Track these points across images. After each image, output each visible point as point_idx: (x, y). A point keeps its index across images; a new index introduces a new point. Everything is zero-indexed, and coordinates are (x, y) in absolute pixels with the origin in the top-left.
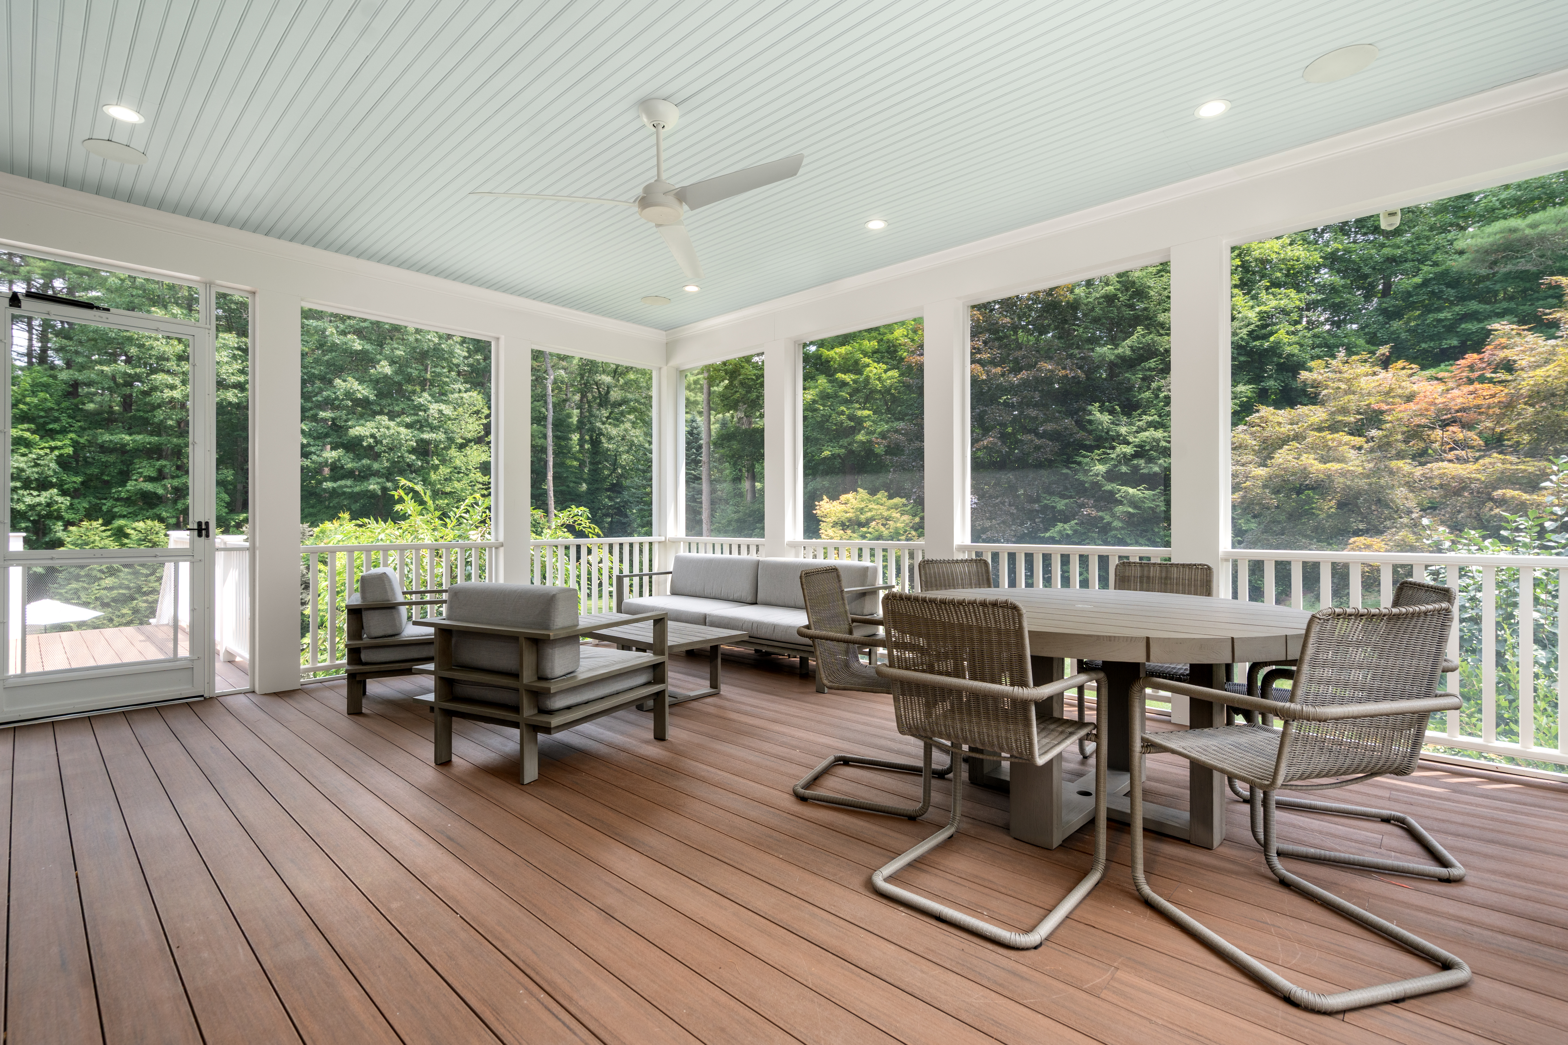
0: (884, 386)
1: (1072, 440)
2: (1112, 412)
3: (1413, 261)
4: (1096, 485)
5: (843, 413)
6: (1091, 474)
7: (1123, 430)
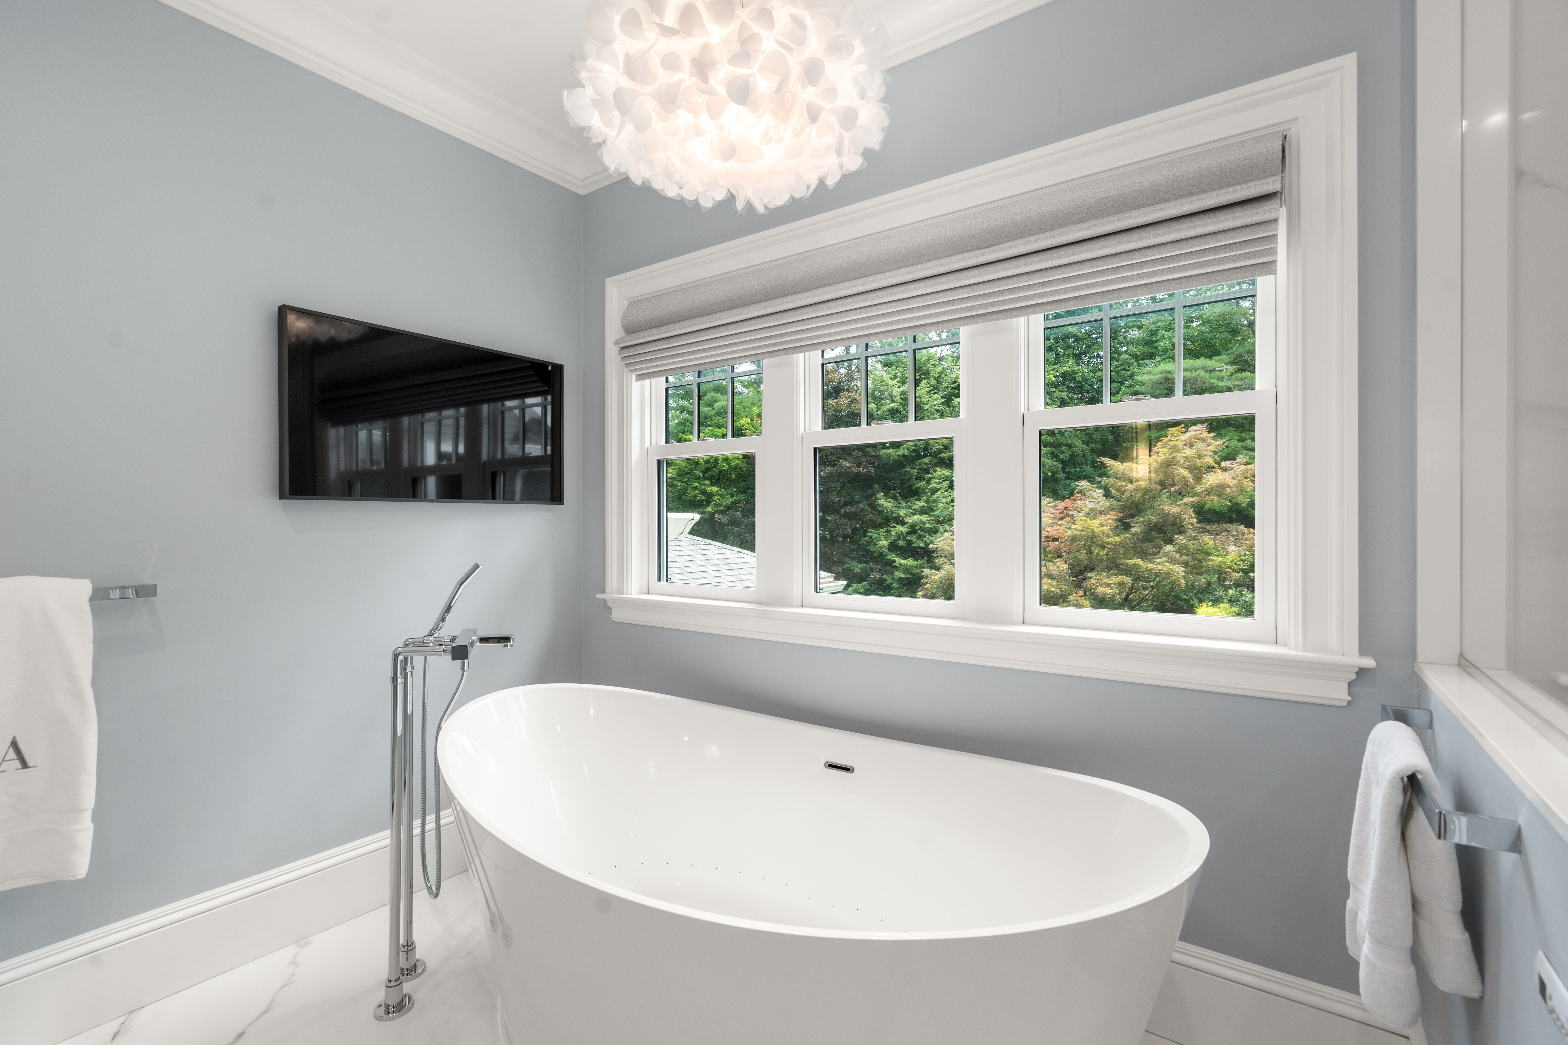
0: (730, 467)
1: (865, 520)
2: (894, 498)
3: (1117, 382)
4: (881, 555)
5: (696, 488)
6: (878, 546)
7: (902, 512)
